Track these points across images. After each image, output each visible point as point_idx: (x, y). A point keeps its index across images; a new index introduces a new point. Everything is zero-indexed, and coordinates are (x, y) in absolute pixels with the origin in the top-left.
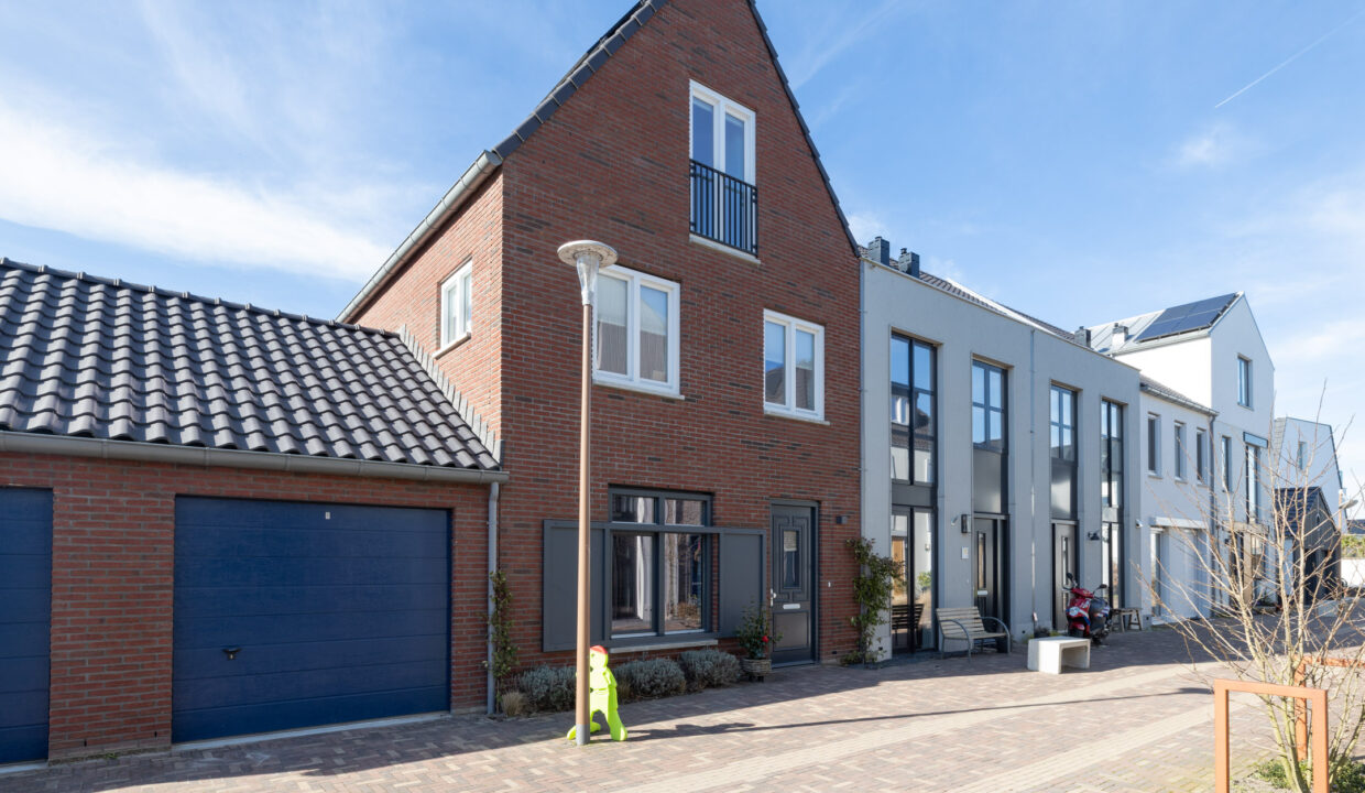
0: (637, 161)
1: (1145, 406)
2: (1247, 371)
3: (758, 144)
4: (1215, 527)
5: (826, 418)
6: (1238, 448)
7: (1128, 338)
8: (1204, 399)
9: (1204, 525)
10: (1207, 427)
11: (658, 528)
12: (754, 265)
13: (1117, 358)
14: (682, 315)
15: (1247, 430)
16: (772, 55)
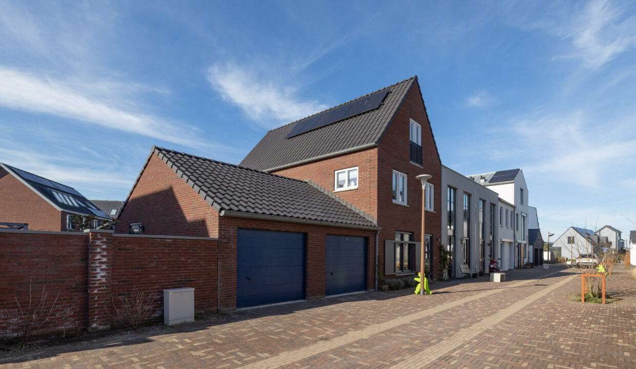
0: (401, 142)
1: (500, 205)
2: (521, 193)
3: (422, 135)
4: (515, 242)
5: (434, 211)
6: (520, 216)
7: (485, 181)
8: (512, 202)
9: (513, 241)
10: (513, 211)
11: (402, 242)
12: (421, 168)
13: (487, 187)
14: (408, 183)
15: (522, 211)
16: (425, 109)
